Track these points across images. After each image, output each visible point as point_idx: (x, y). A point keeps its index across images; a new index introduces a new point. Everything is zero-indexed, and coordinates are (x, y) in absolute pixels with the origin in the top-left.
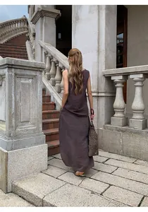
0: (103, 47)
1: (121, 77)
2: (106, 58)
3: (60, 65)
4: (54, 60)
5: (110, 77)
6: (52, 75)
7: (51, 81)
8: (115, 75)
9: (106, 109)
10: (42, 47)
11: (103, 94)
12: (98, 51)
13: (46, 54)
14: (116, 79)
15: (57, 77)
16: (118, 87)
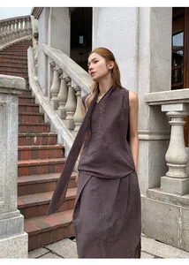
0: (146, 50)
1: (180, 107)
2: (153, 70)
3: (73, 85)
4: (64, 76)
5: (160, 106)
6: (62, 101)
7: (59, 112)
8: (168, 102)
9: (151, 162)
10: (47, 56)
11: (147, 137)
12: (138, 58)
13: (53, 66)
14: (171, 110)
15: (69, 104)
16: (174, 124)
